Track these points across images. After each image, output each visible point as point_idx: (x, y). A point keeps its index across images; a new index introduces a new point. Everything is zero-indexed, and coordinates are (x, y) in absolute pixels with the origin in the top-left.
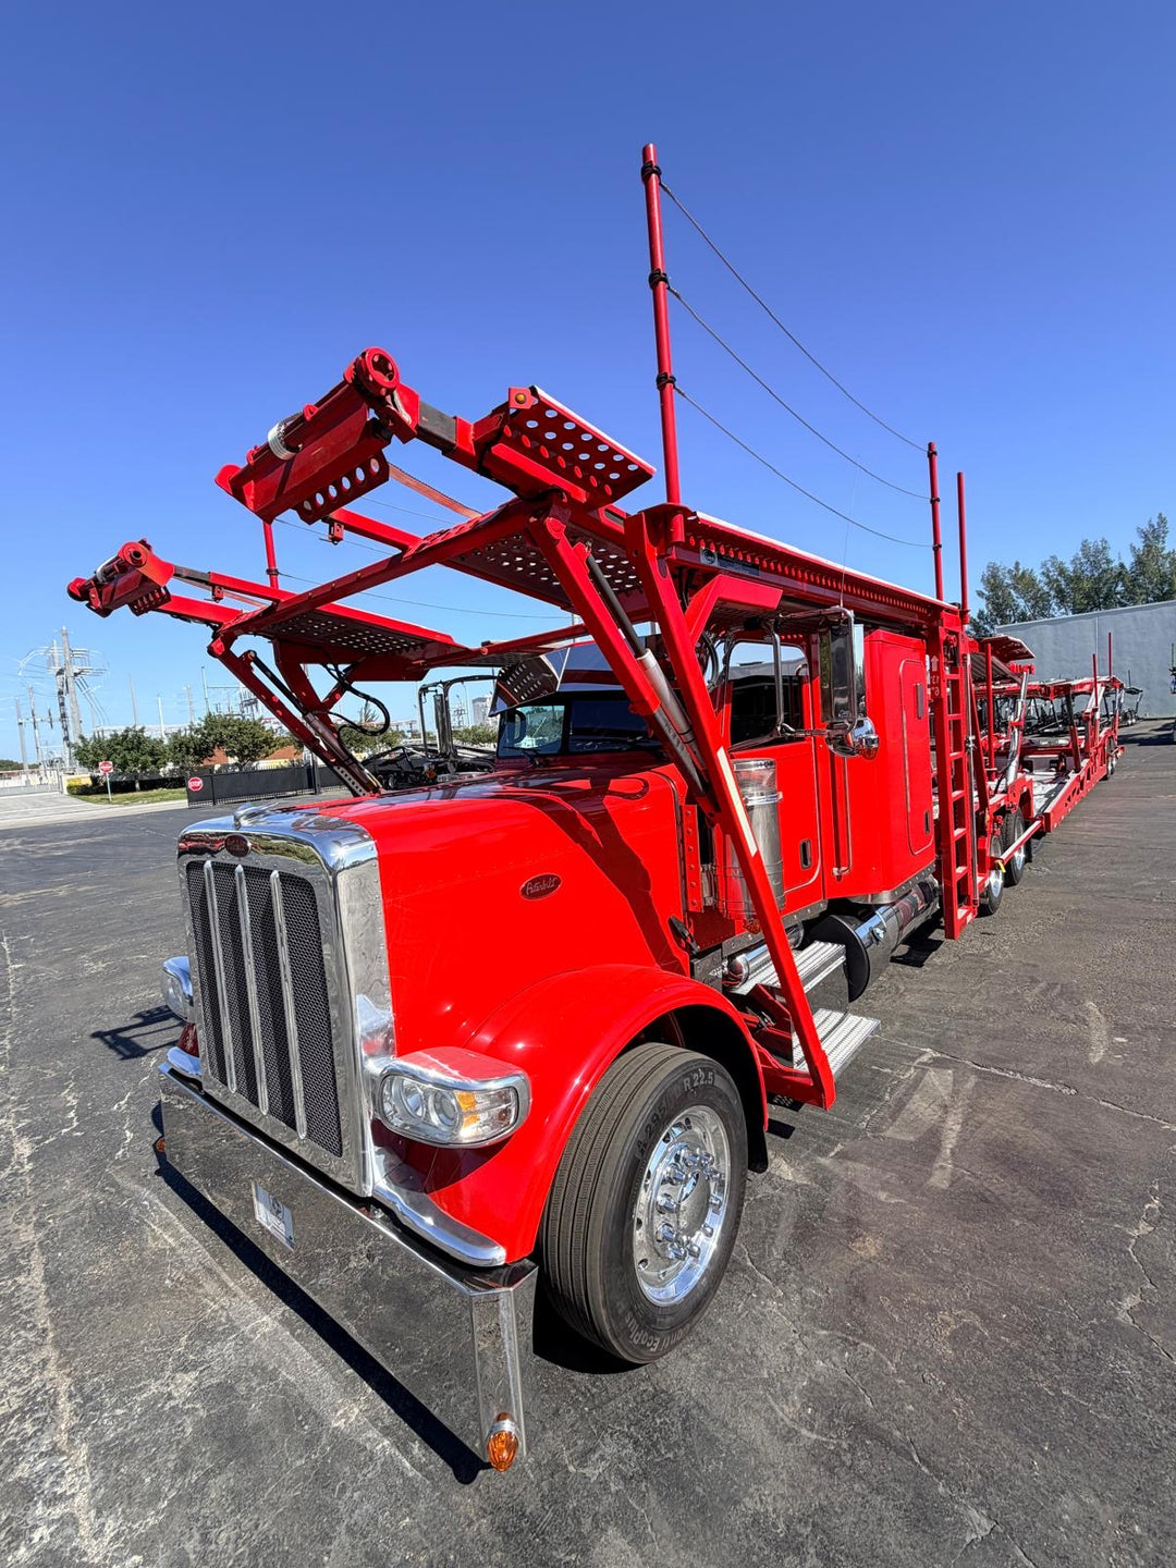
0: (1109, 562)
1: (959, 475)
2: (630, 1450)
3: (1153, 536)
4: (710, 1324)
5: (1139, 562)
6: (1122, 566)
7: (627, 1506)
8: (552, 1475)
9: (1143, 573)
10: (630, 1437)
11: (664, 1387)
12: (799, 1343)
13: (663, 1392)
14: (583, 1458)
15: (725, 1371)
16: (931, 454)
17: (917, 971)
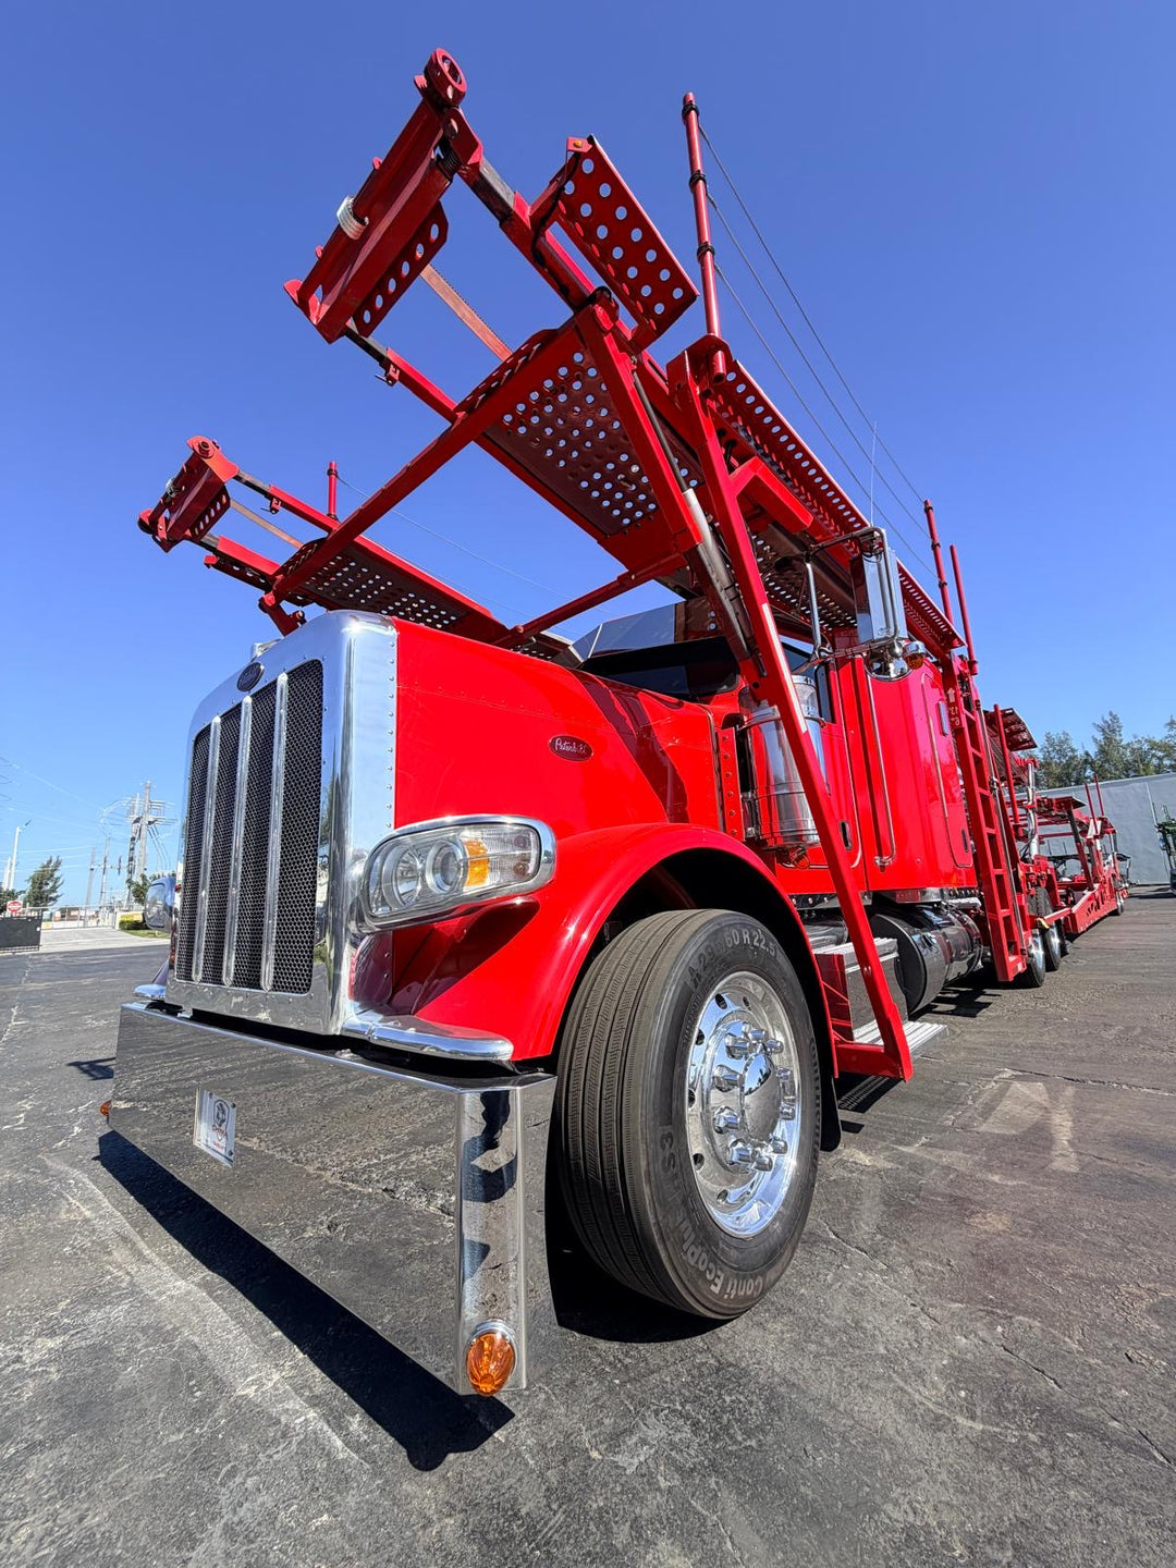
0: (1073, 750)
1: (952, 548)
2: (687, 1433)
3: (1110, 730)
4: (789, 1293)
5: (1102, 751)
6: (1087, 754)
7: (687, 1508)
8: (564, 1462)
9: (1107, 761)
10: (687, 1417)
11: (731, 1360)
12: (924, 1316)
13: (731, 1365)
14: (614, 1440)
15: (820, 1344)
16: (927, 510)
17: (971, 1020)
